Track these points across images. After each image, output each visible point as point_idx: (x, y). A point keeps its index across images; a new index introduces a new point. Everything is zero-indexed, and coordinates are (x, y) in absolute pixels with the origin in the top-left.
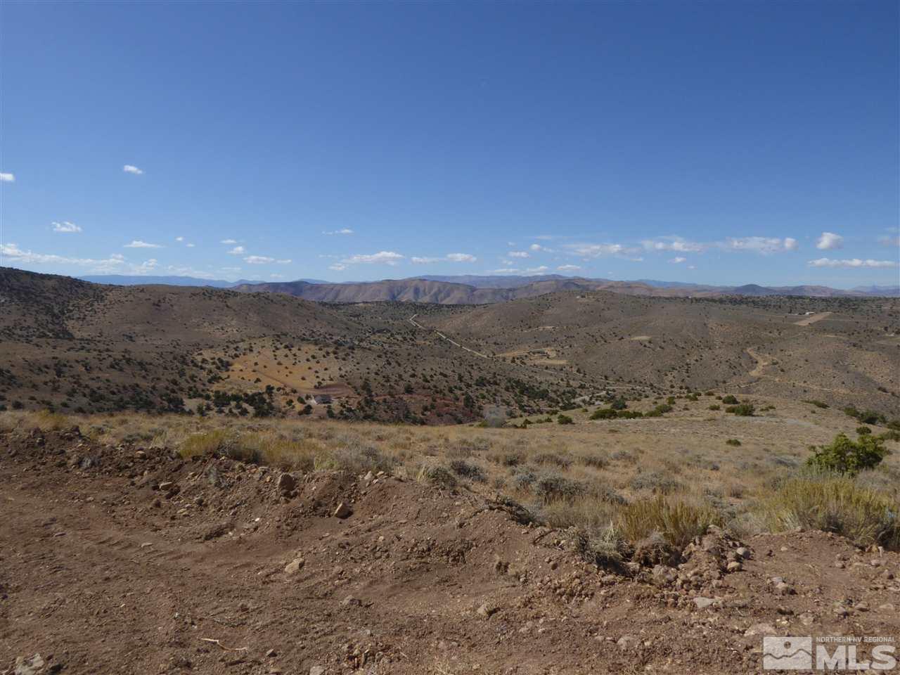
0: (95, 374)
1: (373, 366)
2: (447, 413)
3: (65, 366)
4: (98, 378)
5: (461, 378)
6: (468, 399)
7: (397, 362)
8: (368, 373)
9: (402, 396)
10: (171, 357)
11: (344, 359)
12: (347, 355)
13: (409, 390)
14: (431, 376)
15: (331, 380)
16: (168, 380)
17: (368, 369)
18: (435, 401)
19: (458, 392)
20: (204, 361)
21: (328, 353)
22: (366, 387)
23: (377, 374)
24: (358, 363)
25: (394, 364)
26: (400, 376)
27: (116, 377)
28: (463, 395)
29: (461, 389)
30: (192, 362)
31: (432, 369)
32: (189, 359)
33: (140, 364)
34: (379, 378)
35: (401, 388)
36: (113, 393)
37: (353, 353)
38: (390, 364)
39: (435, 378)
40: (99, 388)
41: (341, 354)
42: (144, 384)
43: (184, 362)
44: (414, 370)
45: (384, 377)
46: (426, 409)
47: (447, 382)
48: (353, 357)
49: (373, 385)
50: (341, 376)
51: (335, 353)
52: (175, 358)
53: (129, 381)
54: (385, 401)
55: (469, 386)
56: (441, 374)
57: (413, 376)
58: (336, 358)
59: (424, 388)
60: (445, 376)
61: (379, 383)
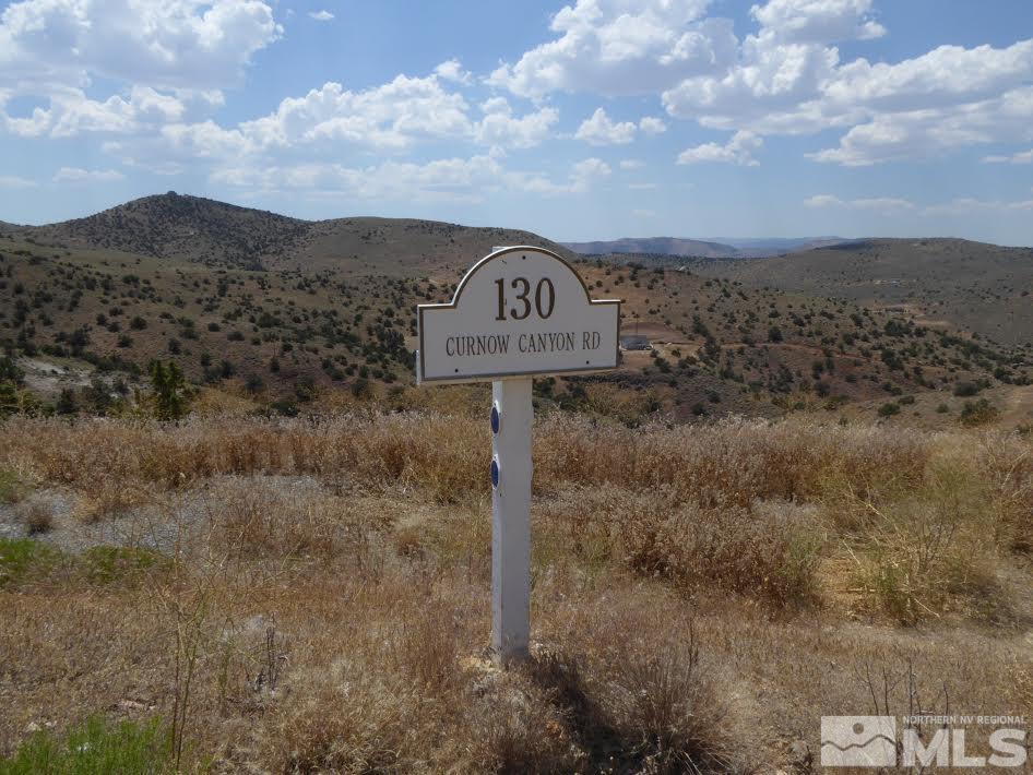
0: (274, 294)
1: (702, 298)
2: (865, 377)
3: (234, 282)
4: (279, 299)
5: (858, 323)
6: (888, 356)
7: (741, 294)
8: (697, 309)
9: (769, 345)
10: (385, 282)
11: (650, 288)
12: (654, 281)
13: (775, 337)
14: (807, 317)
15: (637, 316)
16: (380, 310)
17: (694, 302)
18: (829, 356)
19: (865, 345)
20: (432, 288)
21: (621, 279)
22: (700, 329)
23: (710, 310)
24: (675, 294)
25: (735, 296)
26: (752, 315)
27: (303, 301)
28: (874, 348)
29: (865, 339)
30: (415, 289)
31: (803, 307)
32: (408, 285)
33: (342, 287)
34: (717, 316)
35: (760, 332)
36: (297, 320)
37: (663, 278)
38: (728, 296)
39: (815, 320)
40: (277, 313)
41: (644, 282)
42: (347, 313)
43: (403, 290)
44: (772, 306)
45: (725, 315)
46: (818, 368)
47: (837, 326)
48: (664, 285)
49: (711, 328)
50: (652, 312)
51: (633, 279)
52: (390, 283)
53: (323, 307)
54: (741, 351)
55: (876, 335)
56: (823, 314)
57: (775, 315)
58: (637, 286)
59: (800, 334)
60: (831, 317)
61: (720, 324)
